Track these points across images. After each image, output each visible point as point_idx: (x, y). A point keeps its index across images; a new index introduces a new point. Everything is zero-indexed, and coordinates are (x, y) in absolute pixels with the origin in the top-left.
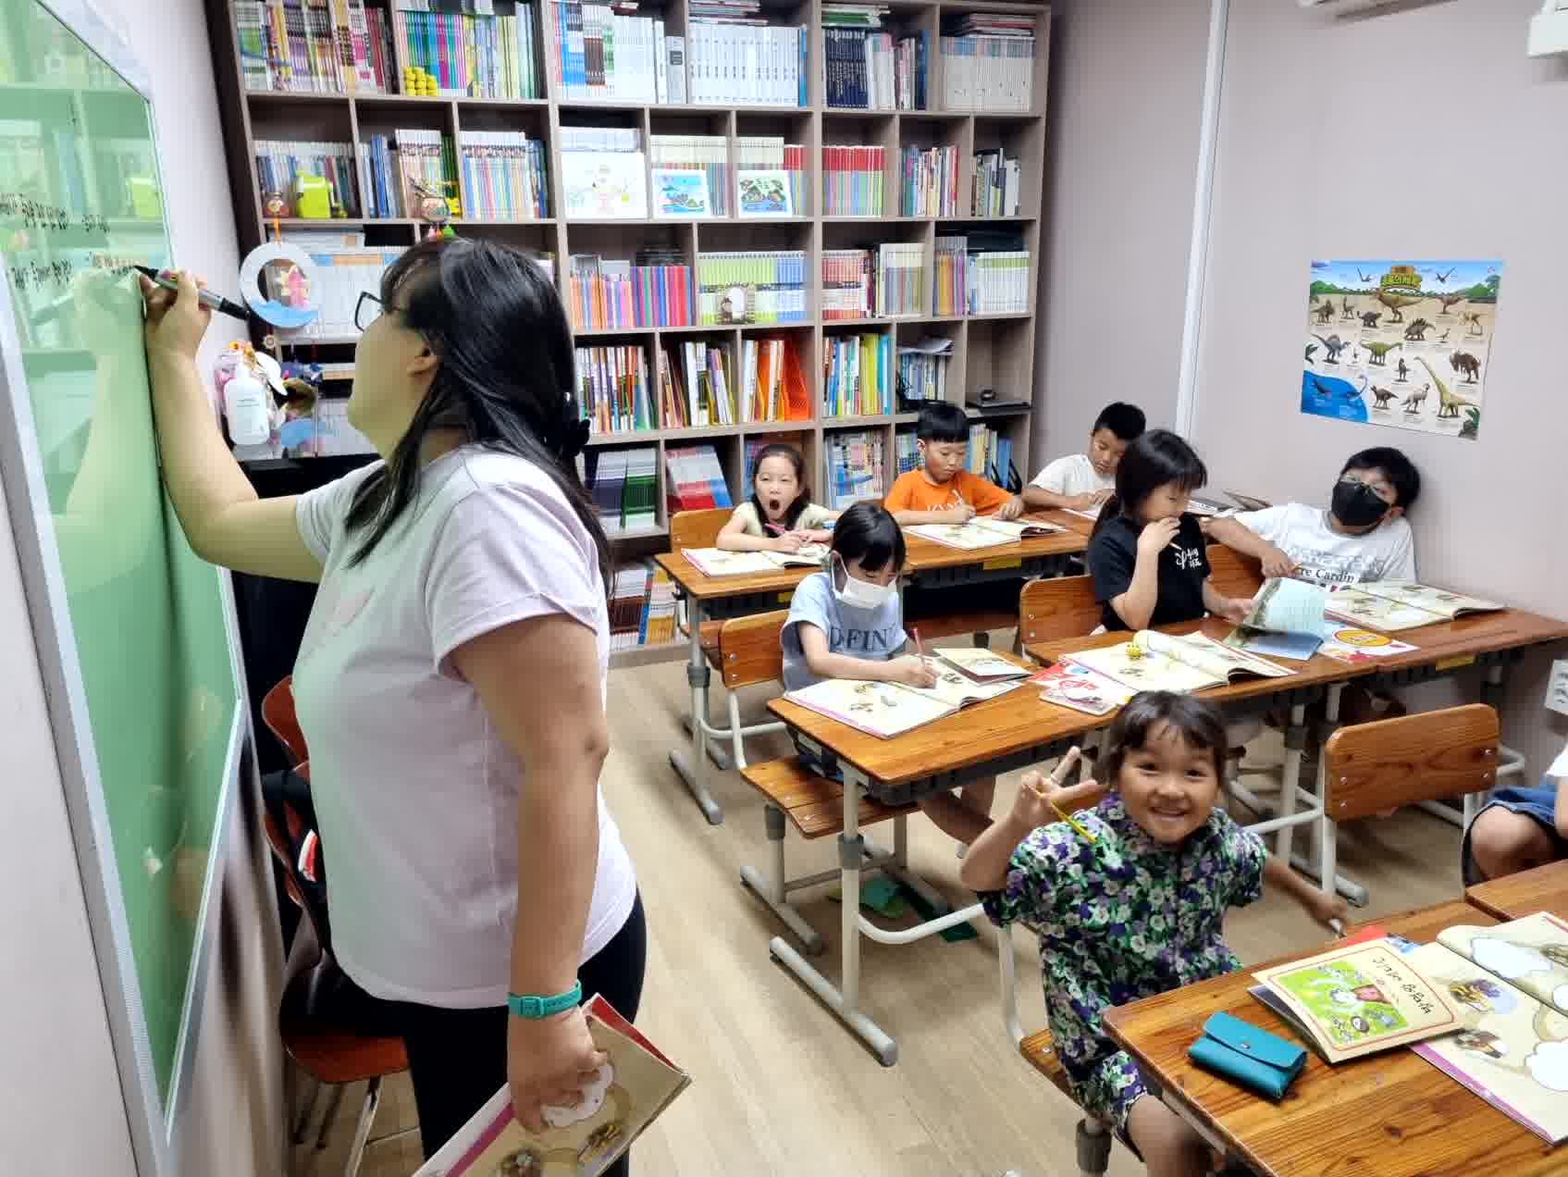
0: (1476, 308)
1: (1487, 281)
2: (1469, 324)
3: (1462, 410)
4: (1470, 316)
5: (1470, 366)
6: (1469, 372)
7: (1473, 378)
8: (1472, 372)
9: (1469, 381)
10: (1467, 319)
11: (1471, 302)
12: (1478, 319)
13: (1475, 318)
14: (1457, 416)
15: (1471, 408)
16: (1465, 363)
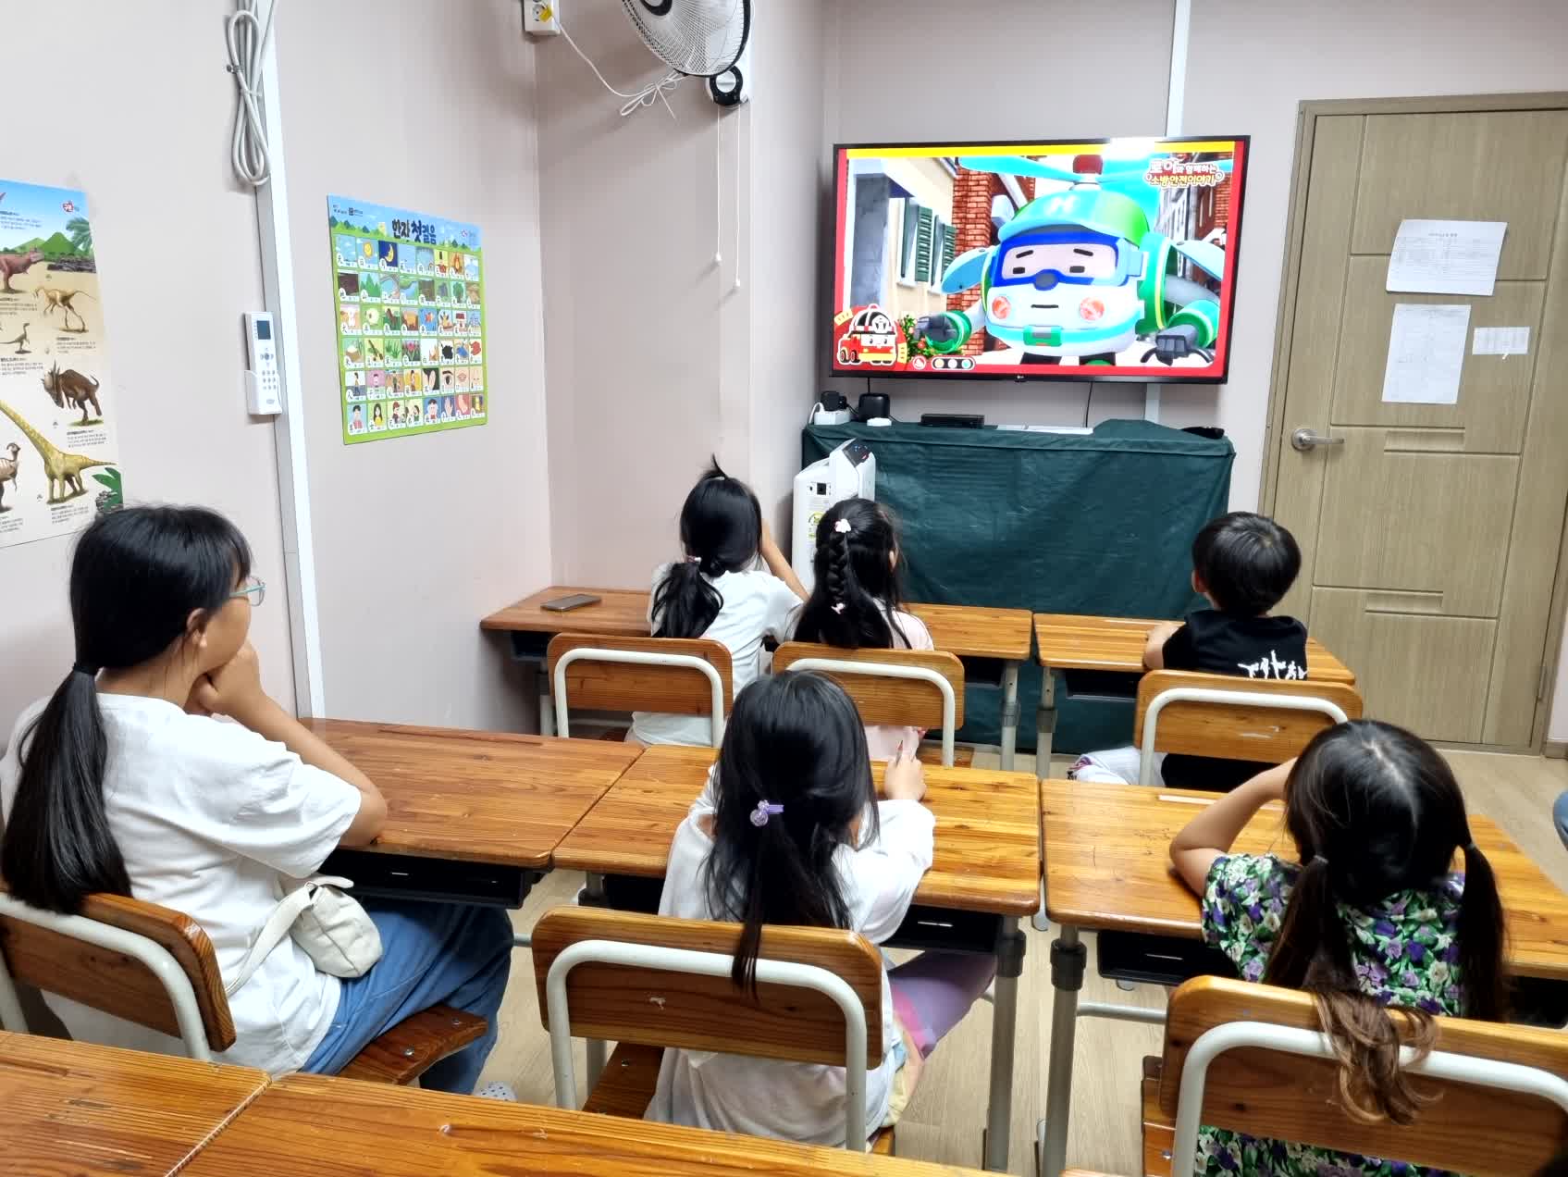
0: (65, 281)
1: (69, 228)
2: (60, 311)
3: (87, 477)
4: (58, 297)
5: (81, 393)
6: (82, 406)
7: (92, 416)
8: (87, 403)
9: (85, 422)
10: (53, 301)
11: (51, 268)
12: (72, 302)
13: (66, 300)
14: (82, 492)
15: (102, 471)
16: (69, 387)
